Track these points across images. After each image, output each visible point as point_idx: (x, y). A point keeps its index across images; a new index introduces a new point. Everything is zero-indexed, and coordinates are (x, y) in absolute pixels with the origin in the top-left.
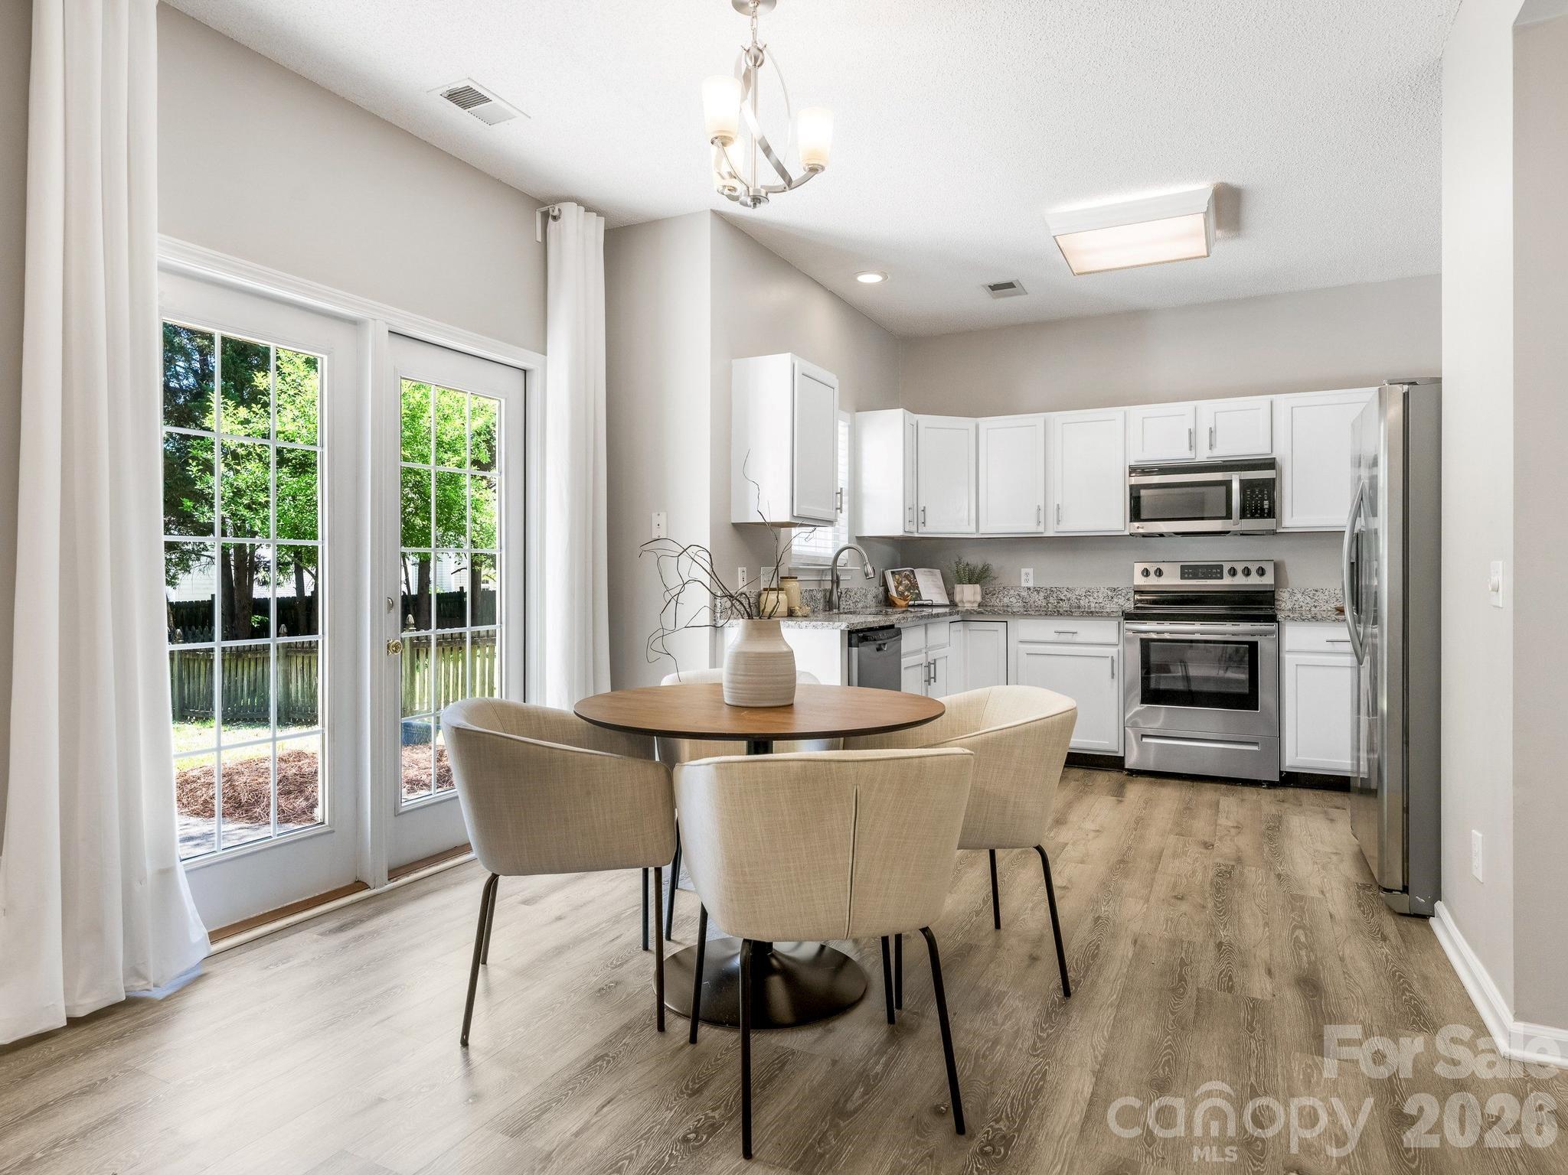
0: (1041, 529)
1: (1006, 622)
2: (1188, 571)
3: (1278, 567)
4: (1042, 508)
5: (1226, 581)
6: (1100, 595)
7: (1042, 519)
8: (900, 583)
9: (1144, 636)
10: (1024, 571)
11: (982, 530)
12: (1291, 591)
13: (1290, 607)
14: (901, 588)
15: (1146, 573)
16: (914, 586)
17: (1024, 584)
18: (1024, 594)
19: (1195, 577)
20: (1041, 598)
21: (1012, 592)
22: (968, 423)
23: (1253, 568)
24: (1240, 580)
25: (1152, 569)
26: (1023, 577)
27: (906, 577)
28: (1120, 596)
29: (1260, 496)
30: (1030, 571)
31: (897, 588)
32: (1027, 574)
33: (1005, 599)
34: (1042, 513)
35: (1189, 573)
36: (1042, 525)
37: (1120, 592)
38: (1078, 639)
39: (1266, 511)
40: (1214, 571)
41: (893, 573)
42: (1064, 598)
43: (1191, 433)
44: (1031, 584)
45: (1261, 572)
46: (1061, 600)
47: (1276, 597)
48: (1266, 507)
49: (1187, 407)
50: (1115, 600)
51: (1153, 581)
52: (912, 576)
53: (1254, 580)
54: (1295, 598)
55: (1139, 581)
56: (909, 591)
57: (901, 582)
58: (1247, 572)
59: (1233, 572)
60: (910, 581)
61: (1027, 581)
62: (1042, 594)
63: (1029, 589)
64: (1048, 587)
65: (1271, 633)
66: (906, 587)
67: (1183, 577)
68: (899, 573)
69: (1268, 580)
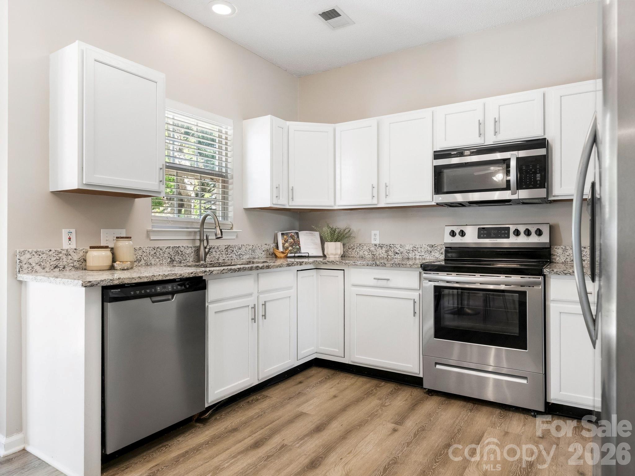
0: (375, 201)
1: (344, 270)
2: (483, 233)
3: (552, 229)
4: (375, 186)
5: (512, 241)
6: (423, 250)
7: (375, 194)
8: (286, 241)
9: (437, 284)
10: (373, 232)
11: (337, 204)
12: (564, 247)
13: (563, 260)
14: (287, 245)
15: (453, 234)
16: (296, 243)
17: (373, 242)
18: (372, 249)
19: (489, 236)
20: (384, 252)
21: (365, 247)
22: (327, 127)
23: (533, 229)
24: (522, 240)
25: (457, 230)
26: (373, 237)
27: (292, 237)
28: (436, 251)
29: (533, 170)
30: (377, 232)
31: (284, 244)
32: (375, 235)
33: (361, 252)
34: (375, 190)
35: (484, 235)
36: (375, 199)
37: (436, 248)
38: (391, 284)
39: (538, 183)
40: (503, 232)
41: (282, 234)
42: (398, 252)
43: (480, 124)
44: (377, 242)
45: (539, 233)
46: (397, 253)
47: (552, 252)
48: (538, 179)
49: (477, 104)
50: (433, 253)
51: (458, 240)
52: (296, 236)
53: (534, 239)
54: (567, 254)
55: (449, 240)
56: (292, 246)
57: (288, 240)
58: (528, 233)
59: (517, 233)
60: (294, 240)
61: (375, 239)
62: (384, 249)
63: (376, 245)
64: (388, 243)
65: (538, 284)
66: (290, 244)
67: (479, 237)
68: (287, 234)
69: (545, 239)
